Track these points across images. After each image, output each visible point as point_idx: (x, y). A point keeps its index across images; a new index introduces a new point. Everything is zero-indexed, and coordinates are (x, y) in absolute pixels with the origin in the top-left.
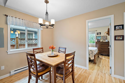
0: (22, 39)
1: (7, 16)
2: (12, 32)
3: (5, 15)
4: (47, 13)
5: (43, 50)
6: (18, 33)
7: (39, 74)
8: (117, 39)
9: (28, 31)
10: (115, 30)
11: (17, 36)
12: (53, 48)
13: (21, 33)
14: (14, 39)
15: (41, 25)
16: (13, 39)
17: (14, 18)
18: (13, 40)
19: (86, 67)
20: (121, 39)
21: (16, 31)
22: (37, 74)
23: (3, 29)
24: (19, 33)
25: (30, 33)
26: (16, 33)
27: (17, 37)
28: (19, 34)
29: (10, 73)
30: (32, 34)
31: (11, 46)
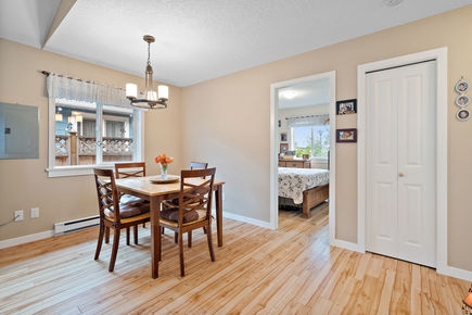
0: (87, 139)
1: (48, 74)
2: (59, 117)
3: (43, 72)
4: (149, 69)
5: (144, 171)
6: (76, 118)
7: (123, 221)
8: (341, 138)
9: (105, 113)
10: (337, 113)
11: (75, 129)
12: (164, 161)
13: (85, 121)
14: (66, 139)
15: (132, 100)
16: (61, 138)
17: (65, 79)
18: (63, 141)
19: (269, 221)
20: (351, 138)
21: (70, 115)
22: (118, 221)
23: (37, 108)
24: (80, 119)
25: (116, 120)
26: (72, 120)
27: (74, 134)
28: (79, 123)
29: (54, 228)
30: (122, 124)
31: (57, 158)
